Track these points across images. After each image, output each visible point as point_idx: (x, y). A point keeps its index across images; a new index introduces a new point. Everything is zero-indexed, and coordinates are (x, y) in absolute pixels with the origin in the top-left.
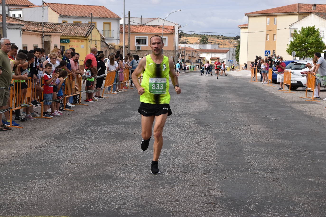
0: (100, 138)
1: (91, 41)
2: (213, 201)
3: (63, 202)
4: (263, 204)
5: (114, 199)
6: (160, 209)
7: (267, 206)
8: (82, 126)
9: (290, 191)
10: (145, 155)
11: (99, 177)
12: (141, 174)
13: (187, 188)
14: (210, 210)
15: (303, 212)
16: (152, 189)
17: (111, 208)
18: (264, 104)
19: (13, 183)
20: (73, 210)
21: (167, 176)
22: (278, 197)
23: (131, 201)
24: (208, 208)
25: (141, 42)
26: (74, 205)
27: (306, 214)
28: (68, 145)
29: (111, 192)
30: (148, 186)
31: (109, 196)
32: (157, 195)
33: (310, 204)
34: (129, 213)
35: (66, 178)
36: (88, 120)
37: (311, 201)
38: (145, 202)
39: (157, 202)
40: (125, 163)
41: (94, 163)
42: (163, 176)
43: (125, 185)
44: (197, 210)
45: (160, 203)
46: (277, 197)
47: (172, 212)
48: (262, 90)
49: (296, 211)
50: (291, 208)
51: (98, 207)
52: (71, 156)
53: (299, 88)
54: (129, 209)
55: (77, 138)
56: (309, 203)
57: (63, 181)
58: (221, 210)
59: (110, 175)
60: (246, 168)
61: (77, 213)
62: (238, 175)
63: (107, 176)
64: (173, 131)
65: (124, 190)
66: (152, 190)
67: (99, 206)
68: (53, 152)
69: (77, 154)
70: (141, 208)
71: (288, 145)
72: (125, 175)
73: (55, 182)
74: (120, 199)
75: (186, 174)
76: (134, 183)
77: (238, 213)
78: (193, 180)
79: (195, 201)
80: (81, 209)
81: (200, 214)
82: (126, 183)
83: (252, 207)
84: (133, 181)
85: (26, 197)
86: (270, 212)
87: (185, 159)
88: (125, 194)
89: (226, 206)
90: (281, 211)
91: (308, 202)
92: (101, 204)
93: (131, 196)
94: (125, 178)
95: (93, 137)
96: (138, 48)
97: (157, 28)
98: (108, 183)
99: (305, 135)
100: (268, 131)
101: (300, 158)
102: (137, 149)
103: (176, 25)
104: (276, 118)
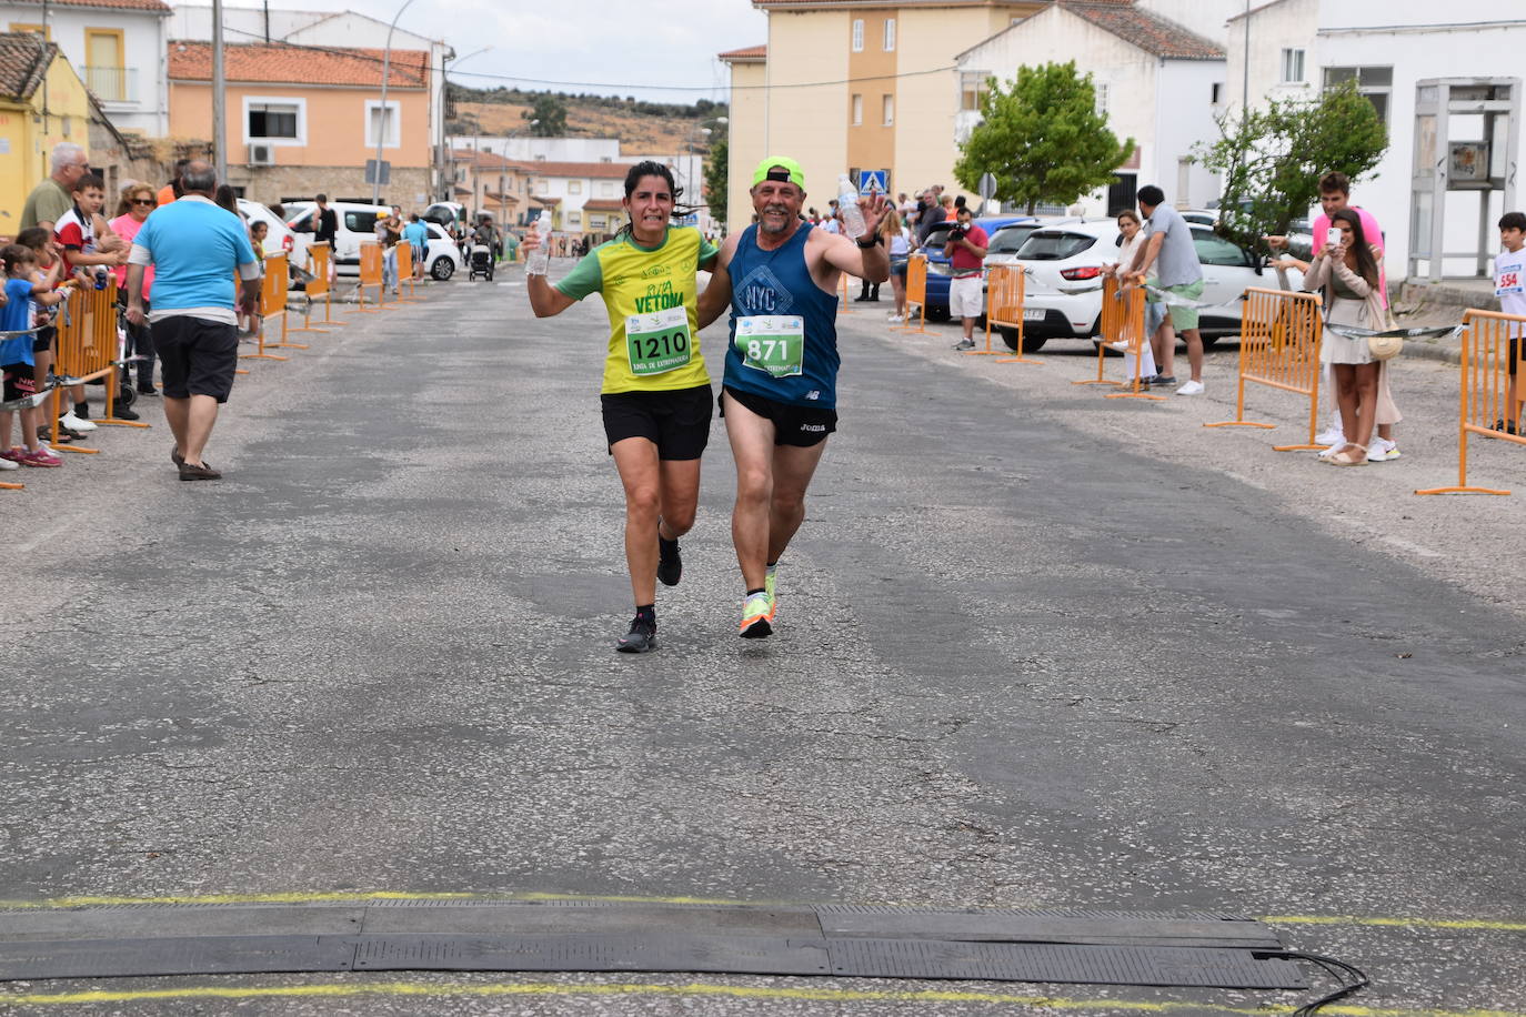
0: (313, 573)
1: (42, 119)
2: (961, 818)
3: (340, 837)
4: (1167, 823)
5: (551, 822)
6: (764, 855)
7: (1188, 833)
8: (192, 518)
9: (1247, 769)
10: (560, 641)
11: (426, 733)
12: (596, 717)
13: (825, 770)
14: (971, 853)
16: (681, 778)
17: (560, 854)
18: (937, 412)
19: (64, 764)
20: (408, 867)
21: (711, 723)
22: (1212, 794)
23: (626, 825)
24: (955, 845)
25: (272, 125)
26: (398, 848)
28: (190, 603)
29: (518, 791)
30: (661, 767)
31: (524, 810)
32: (720, 801)
33: (1353, 820)
34: (649, 871)
35: (283, 739)
37: (1348, 806)
38: (687, 830)
39: (735, 829)
40: (499, 675)
41: (364, 676)
42: (696, 725)
43: (562, 765)
44: (917, 856)
45: (752, 831)
47: (822, 864)
48: (893, 350)
49: (1309, 847)
50: (1284, 834)
51: (505, 852)
52: (238, 650)
53: (1051, 344)
54: (639, 859)
55: (206, 573)
56: (1344, 813)
57: (283, 755)
58: (1013, 851)
59: (467, 725)
61: (432, 876)
62: (1001, 713)
63: (459, 732)
65: (569, 783)
67: (506, 847)
68: (146, 636)
69: (258, 640)
70: (682, 851)
71: (1136, 585)
72: (535, 725)
73: (244, 757)
74: (575, 818)
75: (789, 716)
76: (596, 757)
77: (1086, 859)
78: (833, 739)
79: (888, 822)
80: (439, 863)
82: (558, 755)
83: (1129, 837)
84: (581, 746)
85: (162, 821)
88: (583, 800)
89: (1027, 837)
90: (1255, 850)
91: (1339, 812)
92: (507, 839)
93: (612, 806)
94: (540, 738)
95: (276, 567)
96: (261, 153)
98: (484, 760)
99: (1181, 546)
100: (1020, 528)
101: (1212, 637)
102: (512, 617)
103: (439, 47)
104: (1023, 472)
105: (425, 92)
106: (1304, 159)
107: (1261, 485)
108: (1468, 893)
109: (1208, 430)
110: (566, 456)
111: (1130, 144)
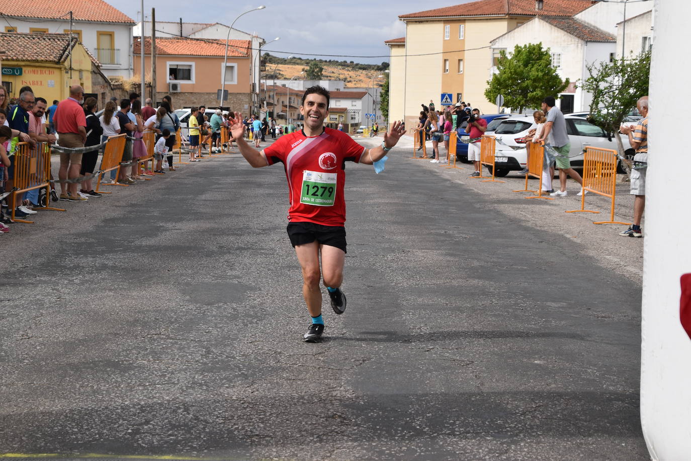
0: (92, 282)
1: (69, 72)
2: (338, 412)
3: (10, 422)
4: (441, 415)
5: (124, 413)
6: (224, 432)
7: (450, 420)
8: (54, 254)
9: (497, 386)
10: (190, 317)
11: (92, 365)
12: (182, 357)
13: (282, 386)
14: (332, 431)
15: (523, 429)
16: (206, 390)
17: (118, 432)
18: (441, 205)
20: (34, 439)
21: (239, 360)
22: (473, 399)
23: (162, 415)
24: (326, 427)
25: (180, 74)
26: (35, 428)
27: (529, 433)
28: (22, 297)
29: (118, 397)
30: (199, 383)
31: (114, 407)
32: (218, 402)
33: (538, 414)
34: (158, 441)
35: (17, 368)
36: (66, 242)
37: (539, 406)
38: (192, 418)
39: (218, 417)
40: (148, 334)
41: (81, 335)
42: (231, 361)
43: (149, 382)
44: (303, 433)
45: (225, 419)
46: (470, 399)
47: (250, 437)
49: (508, 429)
50: (499, 422)
51: (90, 430)
52: (28, 321)
53: (511, 173)
54: (157, 434)
55: (41, 282)
56: (535, 410)
57: (11, 377)
58: (355, 430)
59: (114, 361)
60: (406, 341)
61: (43, 444)
62: (389, 355)
63: (108, 364)
64: (250, 264)
65: (147, 392)
66: (208, 391)
67: (92, 428)
69: (42, 315)
70: (182, 430)
71: (492, 290)
72: (149, 361)
74: (138, 411)
75: (281, 356)
76: (169, 378)
77: (390, 434)
78: (296, 368)
79: (299, 414)
80: (51, 437)
81: (311, 440)
82: (151, 377)
83: (418, 422)
84: (165, 372)
86: (457, 431)
87: (277, 324)
88: (148, 401)
89: (366, 422)
90: (480, 430)
91: (533, 409)
92: (95, 423)
93: (161, 404)
94: (147, 367)
95: (77, 279)
96: (175, 87)
97: (215, 45)
98: (112, 379)
99: (525, 270)
100: (449, 261)
101: (516, 317)
102: (174, 304)
103: (255, 39)
104: (465, 234)
105: (248, 59)
106: (630, 86)
107: (578, 241)
108: (579, 455)
109: (566, 214)
110: (251, 225)
111: (567, 81)
